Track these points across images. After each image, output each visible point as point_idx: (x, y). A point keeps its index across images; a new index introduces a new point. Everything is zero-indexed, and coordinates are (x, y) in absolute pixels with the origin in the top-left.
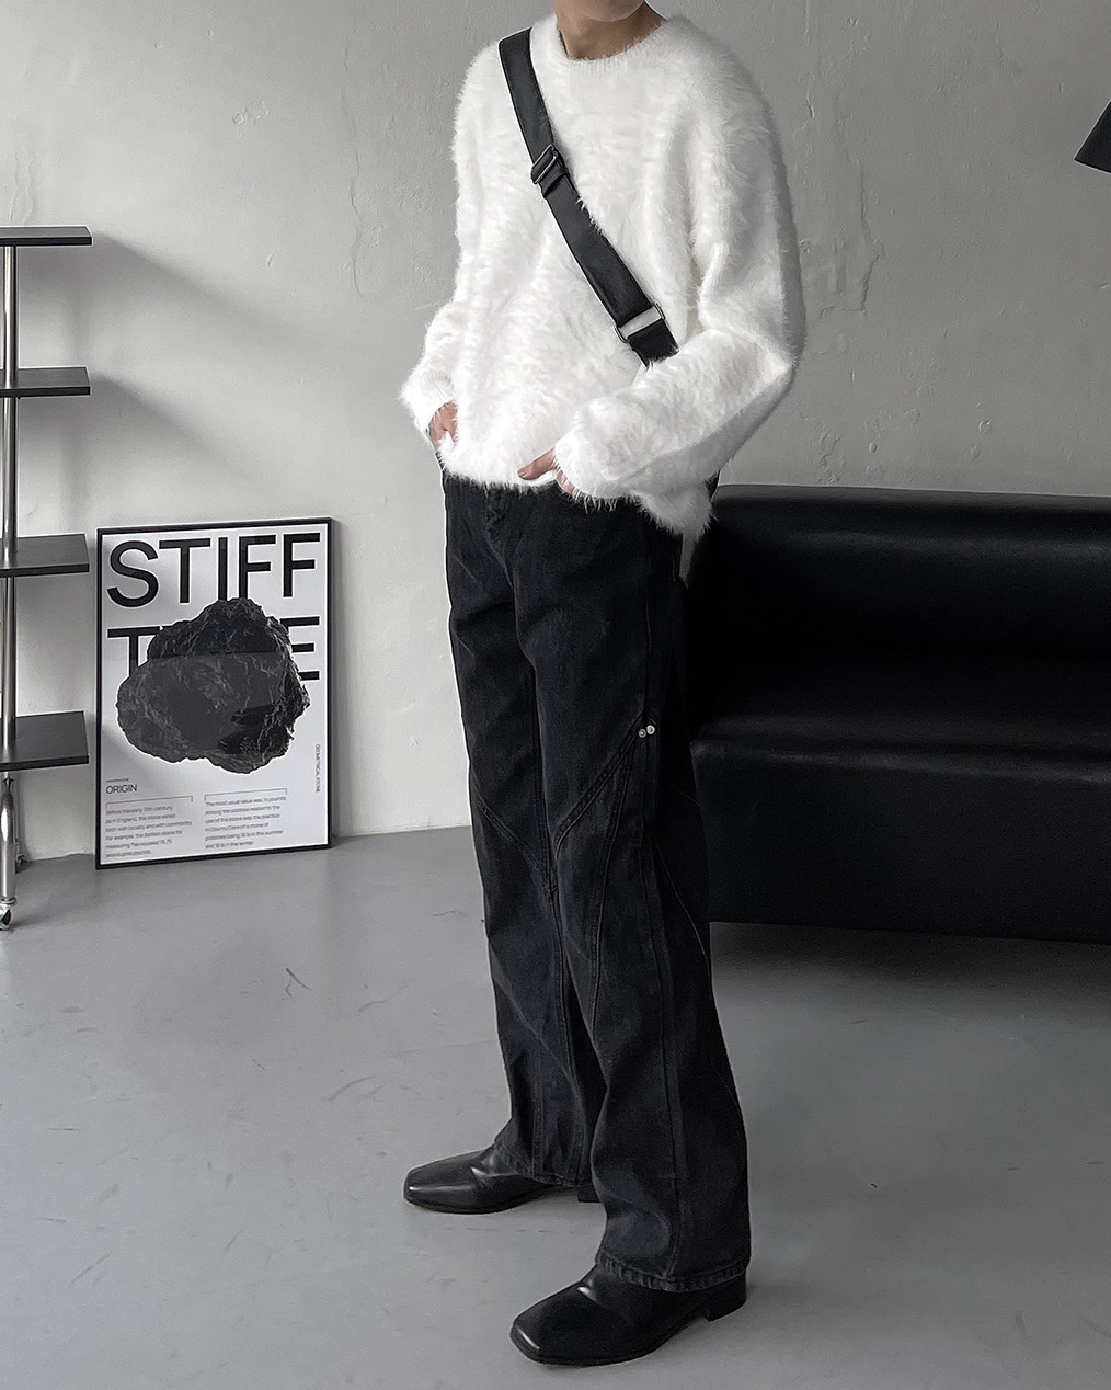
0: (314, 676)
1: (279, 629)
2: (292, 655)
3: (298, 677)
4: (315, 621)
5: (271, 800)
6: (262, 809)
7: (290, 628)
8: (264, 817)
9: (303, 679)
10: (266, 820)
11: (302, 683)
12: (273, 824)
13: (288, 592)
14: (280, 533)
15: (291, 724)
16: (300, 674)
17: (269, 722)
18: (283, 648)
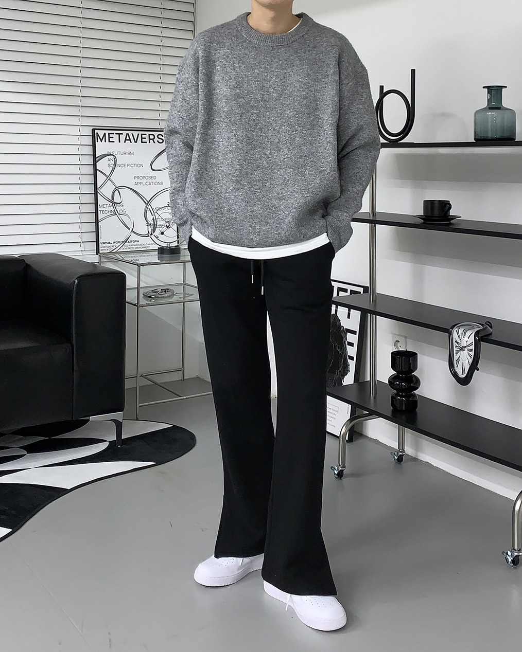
0: (352, 358)
1: (344, 332)
2: (347, 346)
4: (354, 333)
9: (349, 359)
11: (349, 360)
13: (349, 317)
14: (349, 288)
15: (343, 379)
16: (349, 356)
18: (345, 342)
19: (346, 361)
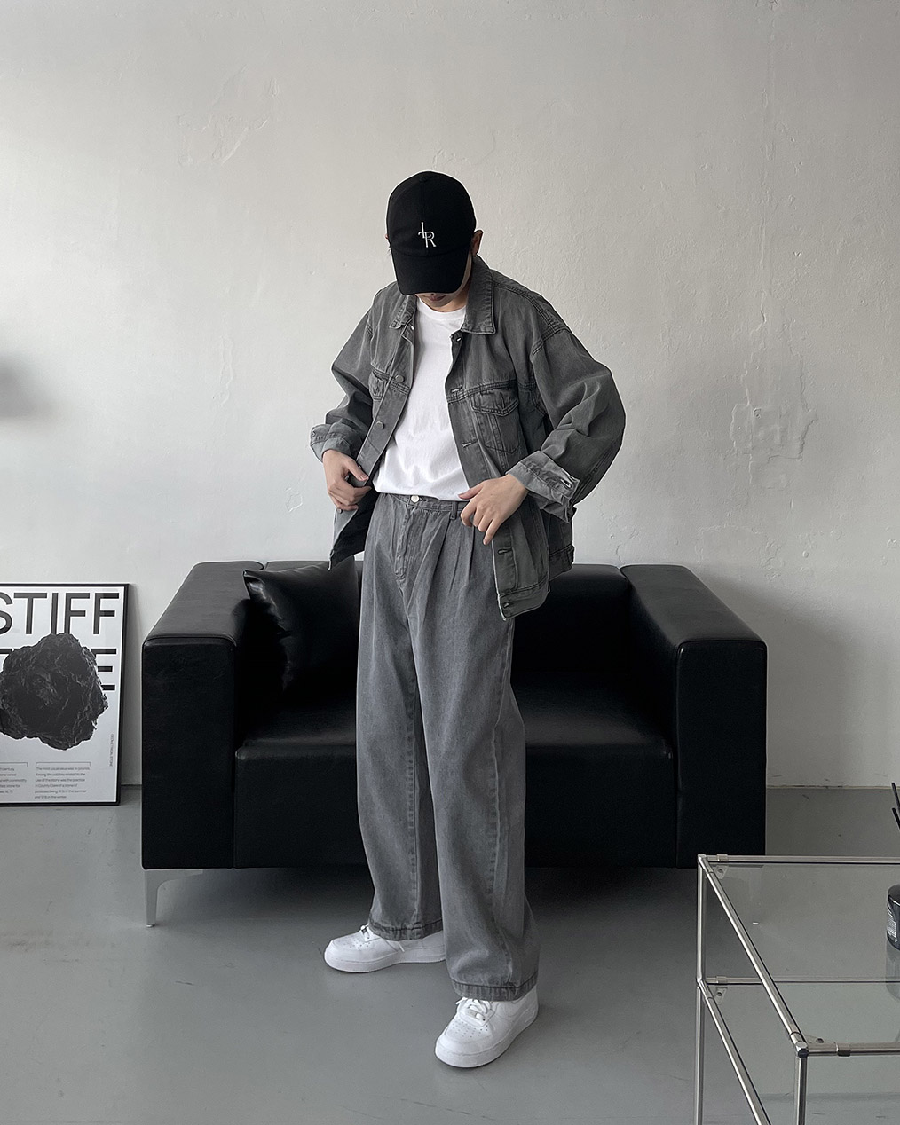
0: (112, 688)
1: (90, 656)
2: (98, 673)
3: (101, 688)
4: (113, 651)
5: (80, 769)
6: (74, 775)
7: (97, 655)
8: (74, 780)
9: (104, 690)
10: (75, 783)
11: (103, 692)
12: (81, 786)
13: (96, 631)
14: (93, 591)
15: (95, 719)
16: (102, 686)
17: (81, 717)
18: (92, 668)
19: (97, 695)
